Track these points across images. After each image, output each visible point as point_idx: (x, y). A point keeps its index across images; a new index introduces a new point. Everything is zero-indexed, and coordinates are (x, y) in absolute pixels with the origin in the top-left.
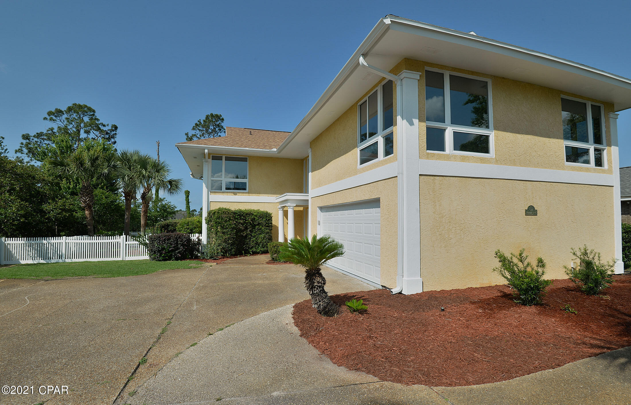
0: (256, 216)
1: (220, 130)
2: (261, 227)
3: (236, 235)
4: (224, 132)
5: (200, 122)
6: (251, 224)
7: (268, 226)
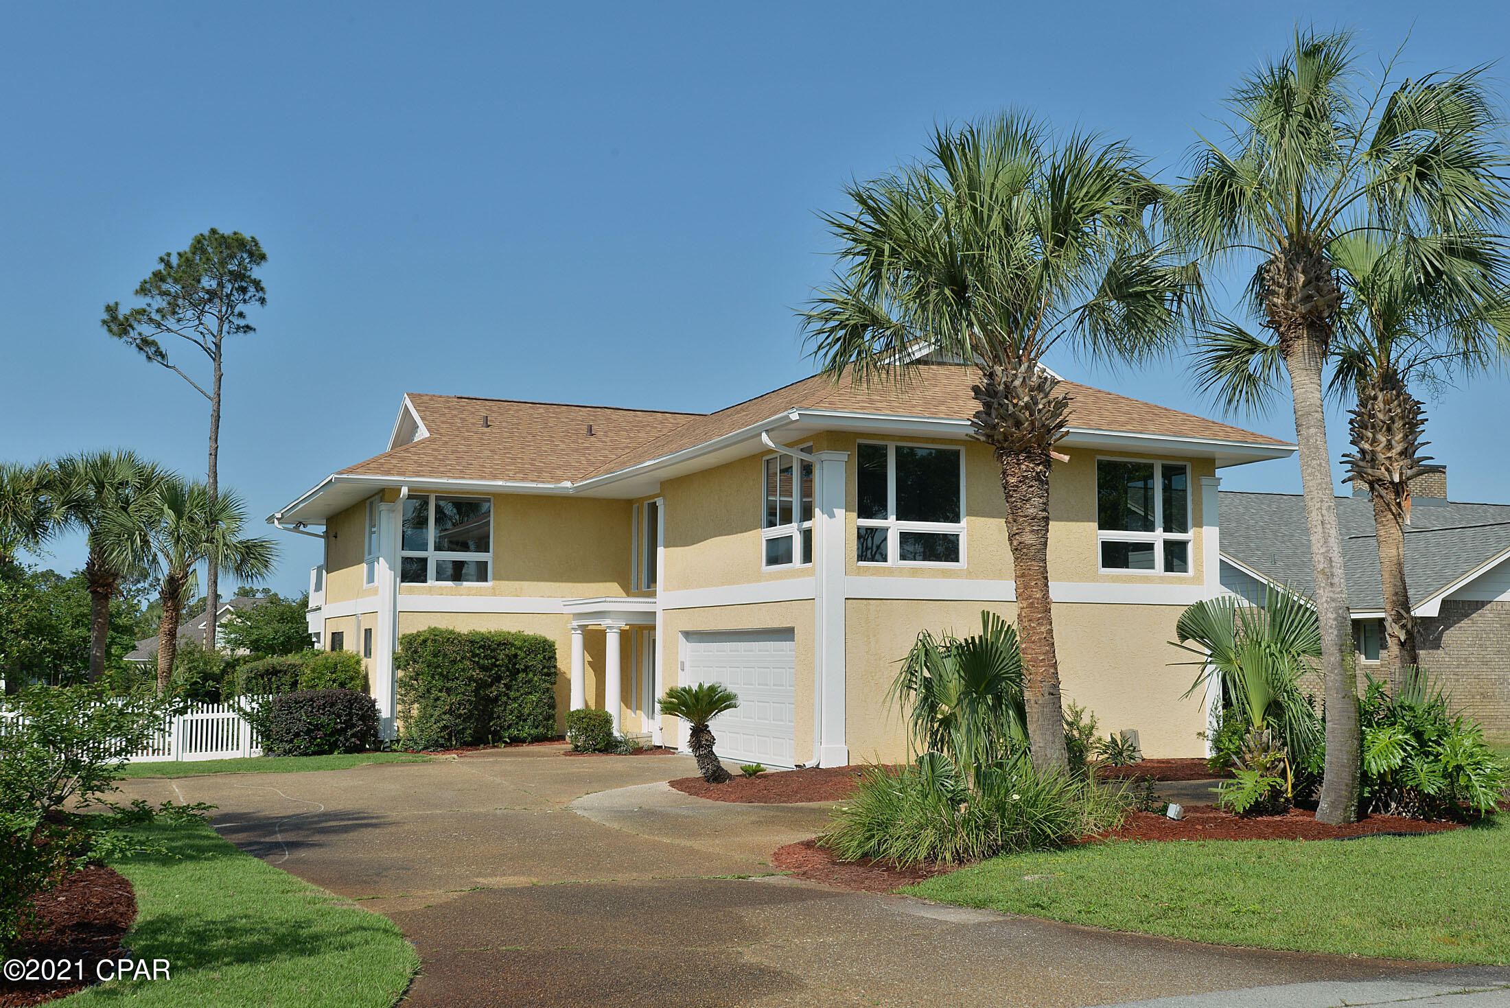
0: (520, 649)
1: (243, 290)
2: (531, 675)
3: (476, 697)
4: (262, 301)
5: (168, 265)
6: (508, 670)
7: (548, 675)
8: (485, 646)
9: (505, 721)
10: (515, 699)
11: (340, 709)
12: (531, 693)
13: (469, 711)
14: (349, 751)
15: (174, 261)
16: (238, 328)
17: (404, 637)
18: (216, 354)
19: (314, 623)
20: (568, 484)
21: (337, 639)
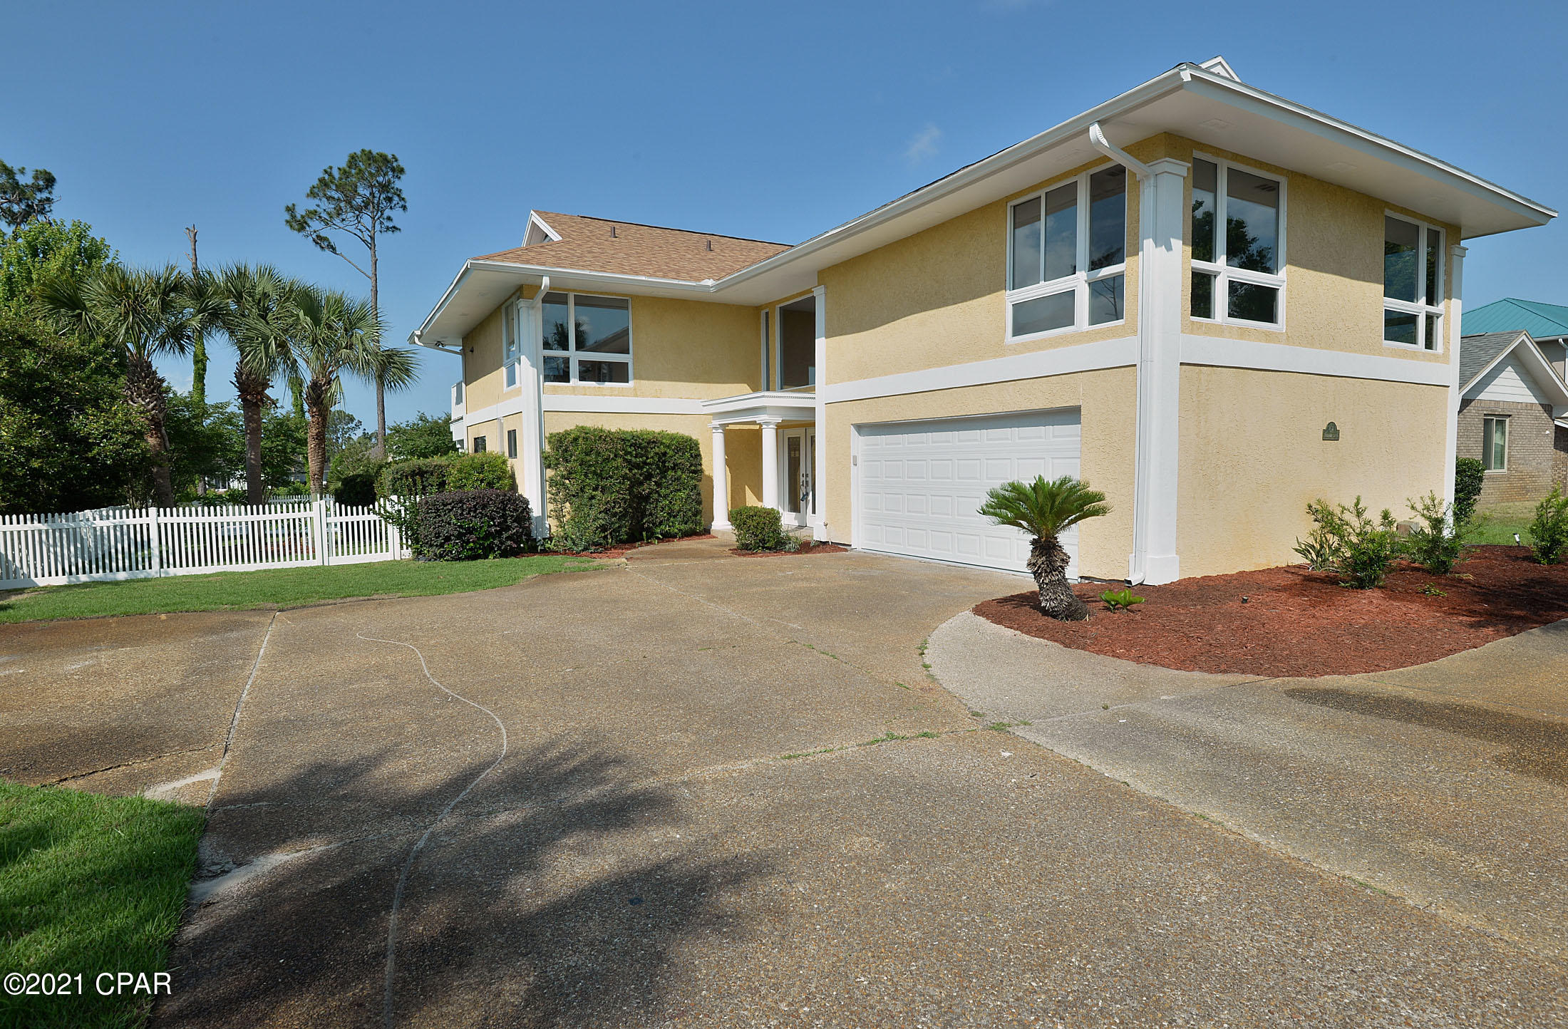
0: (668, 447)
1: (390, 200)
2: (679, 472)
3: (630, 494)
4: (404, 208)
5: (330, 175)
6: (658, 467)
7: (694, 472)
8: (636, 444)
9: (657, 517)
10: (665, 497)
11: (493, 511)
12: (680, 490)
13: (624, 509)
14: (505, 554)
15: (336, 174)
16: (388, 228)
17: (552, 436)
18: (371, 245)
19: (458, 432)
20: (710, 282)
21: (480, 443)
